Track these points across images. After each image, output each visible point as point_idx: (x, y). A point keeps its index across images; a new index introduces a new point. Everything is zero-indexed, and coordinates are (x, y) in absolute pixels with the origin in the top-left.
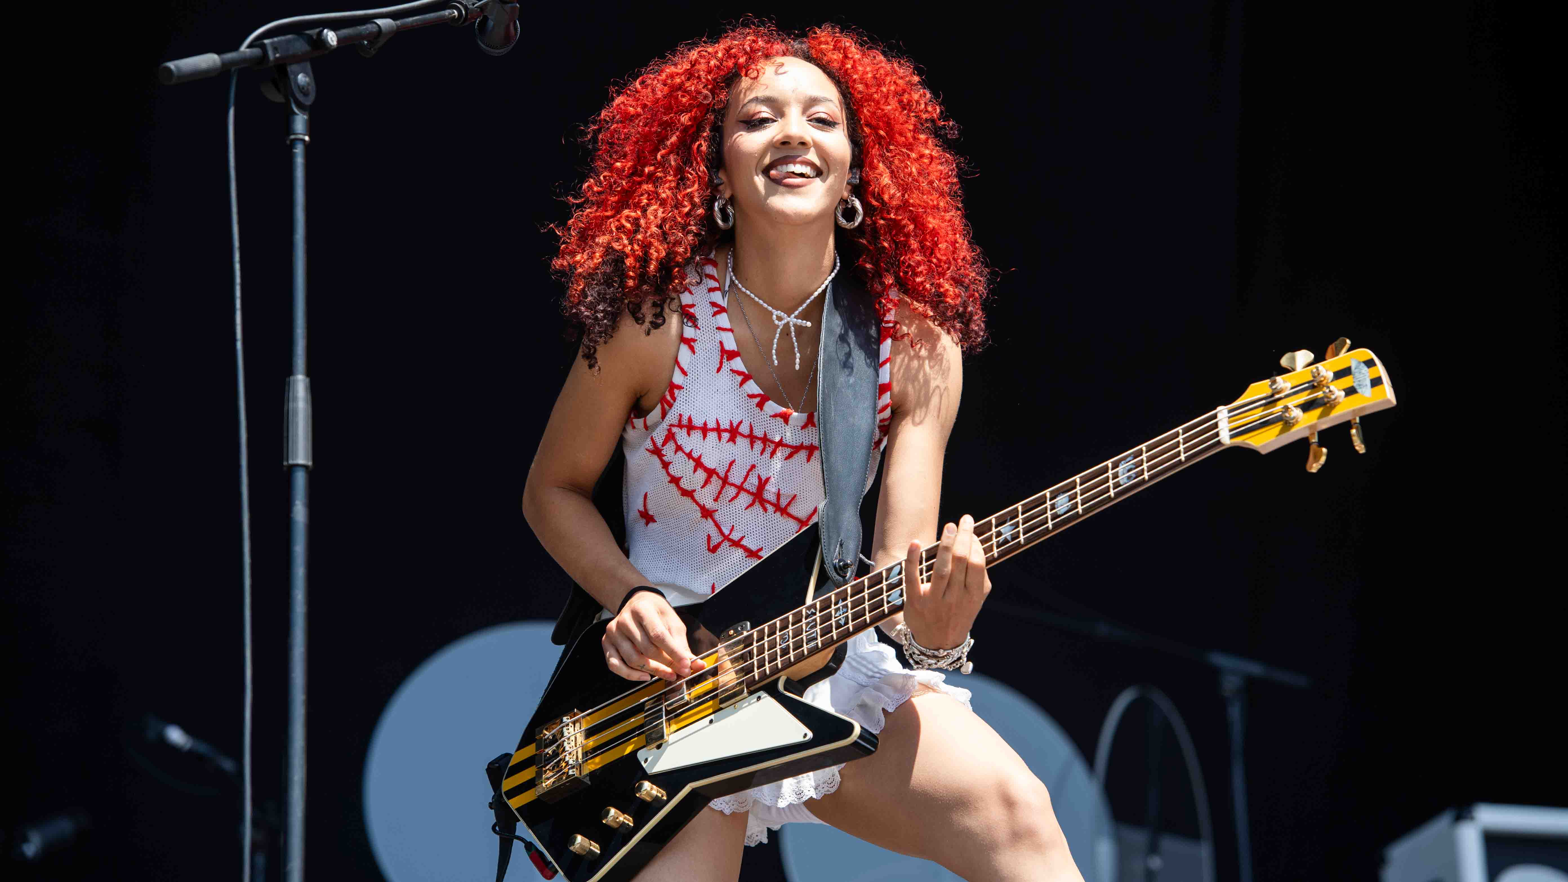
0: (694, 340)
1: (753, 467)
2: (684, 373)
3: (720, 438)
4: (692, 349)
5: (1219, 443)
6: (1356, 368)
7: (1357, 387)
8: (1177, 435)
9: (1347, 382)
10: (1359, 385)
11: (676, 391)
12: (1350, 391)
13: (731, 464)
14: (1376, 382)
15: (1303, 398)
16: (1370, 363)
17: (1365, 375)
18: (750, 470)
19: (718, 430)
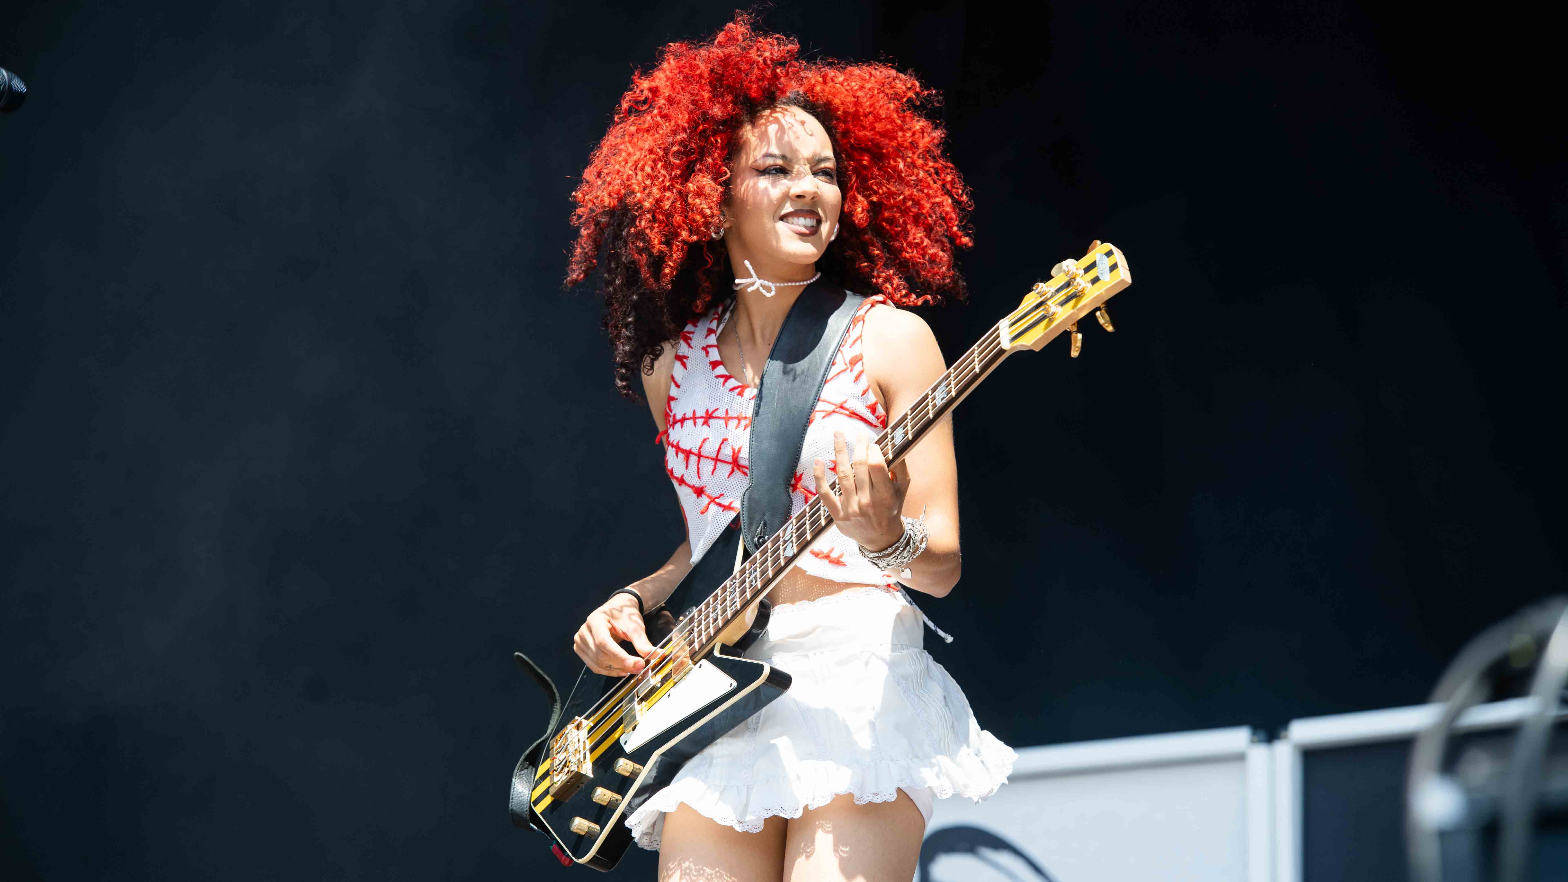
0: (687, 358)
1: (724, 440)
2: (678, 386)
3: (695, 423)
4: (684, 365)
5: (1002, 351)
6: (1100, 260)
7: (1100, 276)
8: (973, 352)
9: (1092, 274)
10: (1102, 273)
11: (672, 403)
12: (1095, 280)
13: (705, 440)
14: (1114, 267)
15: (1061, 296)
16: (1109, 254)
17: (1105, 264)
18: (722, 443)
19: (694, 418)
